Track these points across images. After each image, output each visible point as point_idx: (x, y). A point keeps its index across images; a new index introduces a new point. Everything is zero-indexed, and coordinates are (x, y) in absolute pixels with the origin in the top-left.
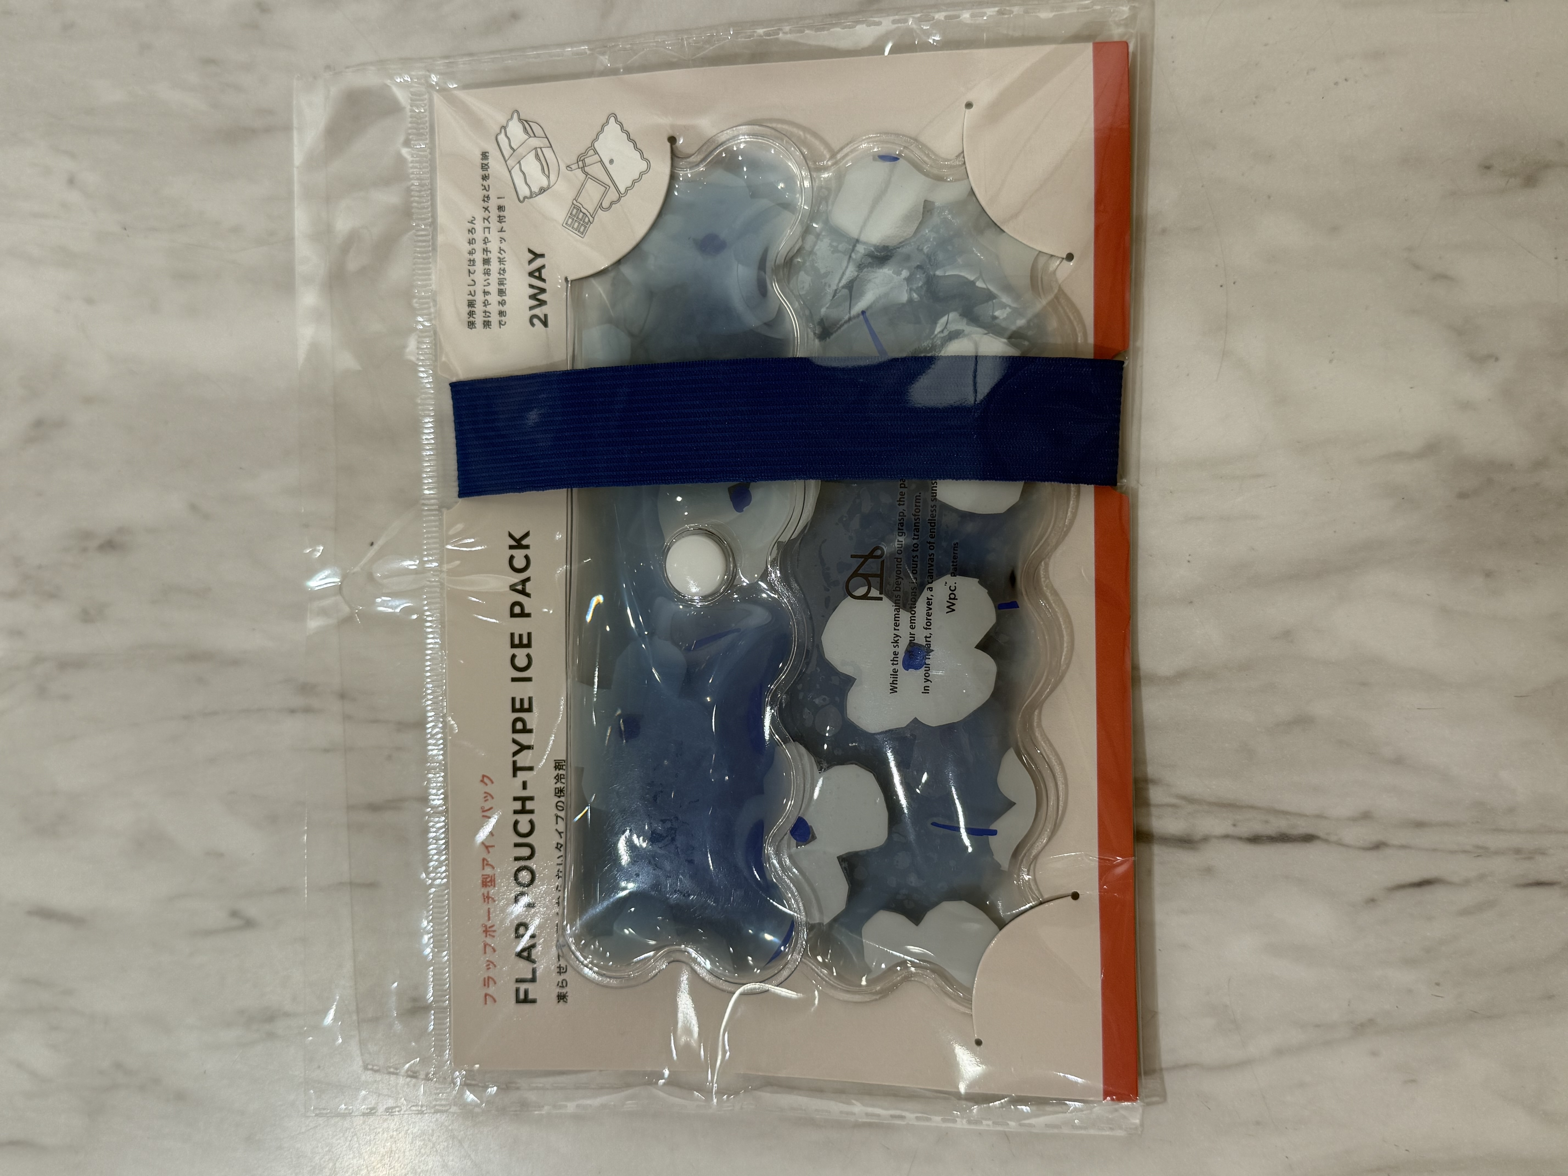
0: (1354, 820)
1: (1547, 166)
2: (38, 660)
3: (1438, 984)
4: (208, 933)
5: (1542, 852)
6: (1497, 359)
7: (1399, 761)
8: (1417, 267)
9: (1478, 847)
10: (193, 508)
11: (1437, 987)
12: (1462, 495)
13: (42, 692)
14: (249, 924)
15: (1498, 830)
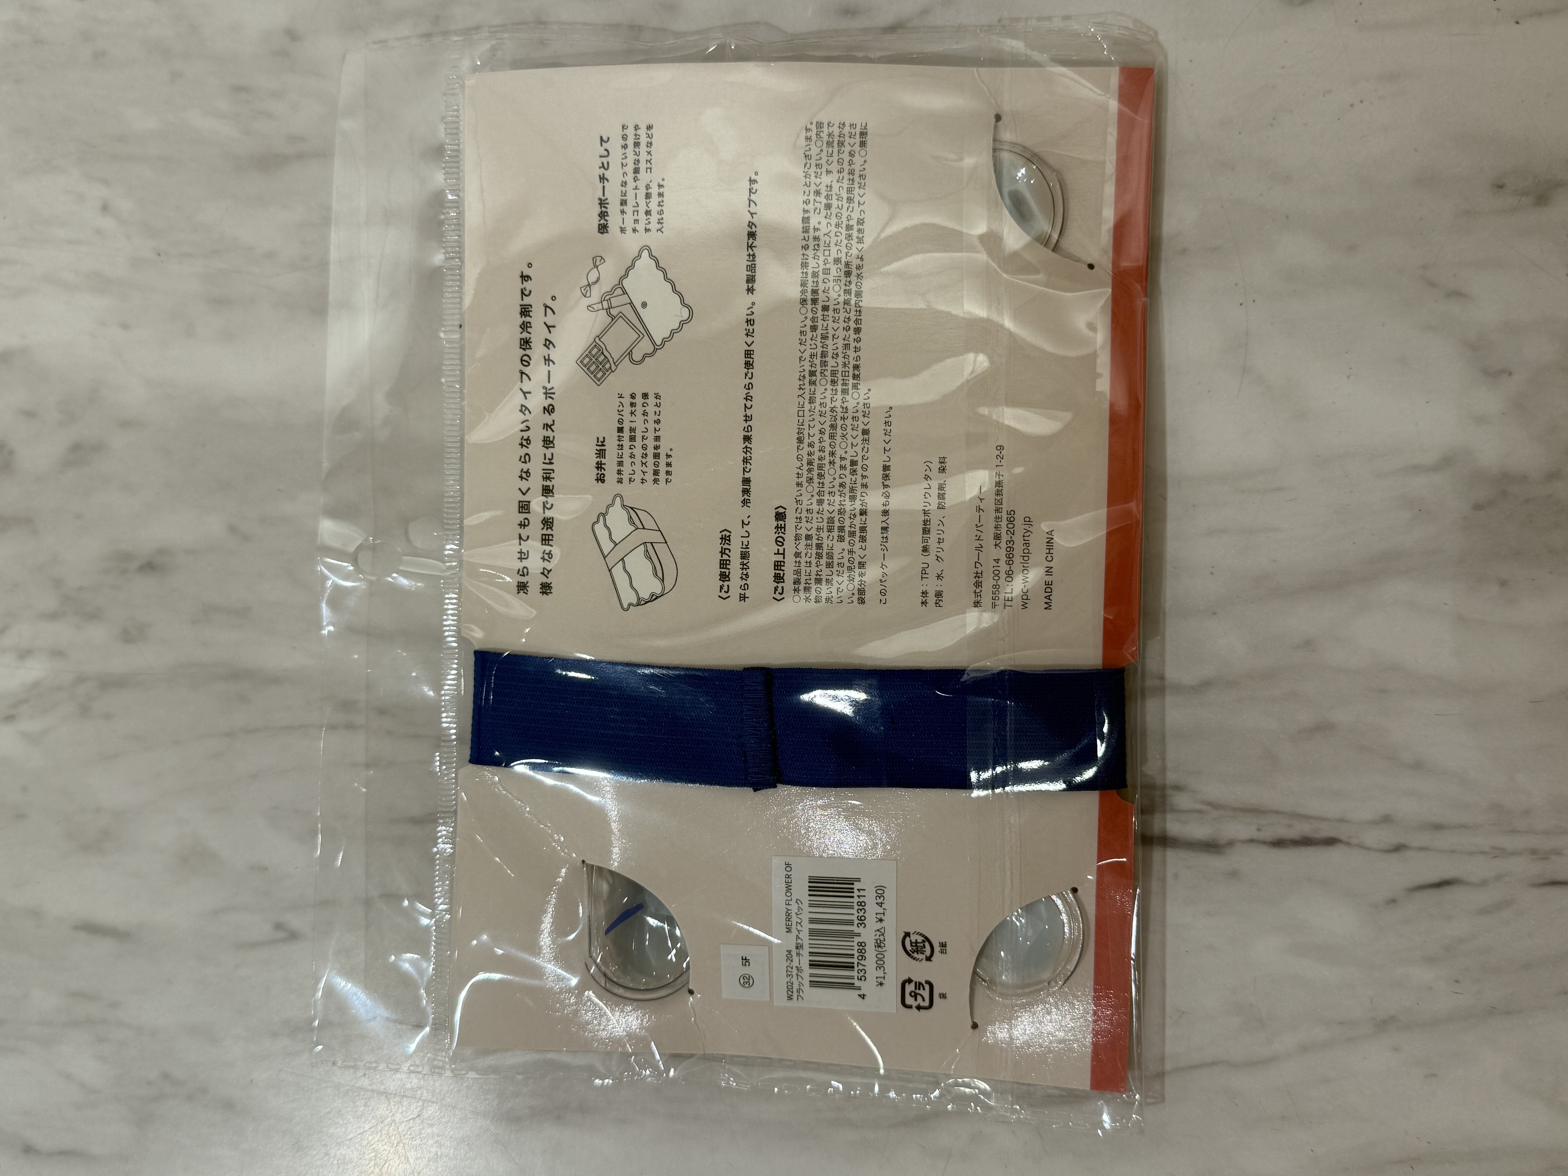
0: (1375, 823)
1: (1558, 185)
2: (81, 679)
3: (1457, 981)
4: (253, 945)
5: (1558, 853)
6: (1510, 374)
7: (1418, 766)
8: (1432, 284)
9: (1495, 848)
10: (232, 529)
11: (1457, 984)
12: (1478, 507)
13: (84, 711)
14: (293, 936)
15: (1514, 832)
